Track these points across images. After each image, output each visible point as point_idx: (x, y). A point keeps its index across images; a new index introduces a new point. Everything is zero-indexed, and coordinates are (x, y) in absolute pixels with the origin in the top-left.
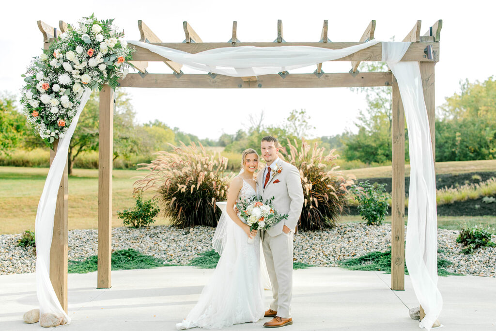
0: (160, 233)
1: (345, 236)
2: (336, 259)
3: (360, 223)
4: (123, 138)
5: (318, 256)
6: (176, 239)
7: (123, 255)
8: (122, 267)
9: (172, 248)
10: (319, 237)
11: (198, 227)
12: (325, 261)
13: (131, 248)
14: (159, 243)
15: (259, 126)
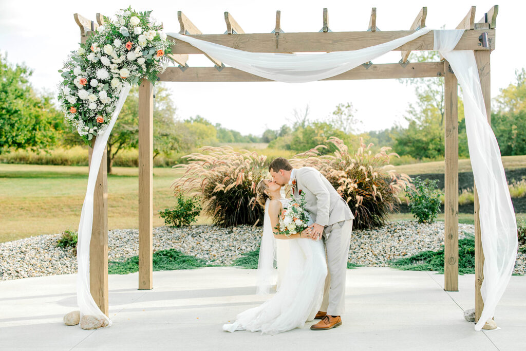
0: (203, 232)
1: (395, 234)
2: (385, 259)
3: (411, 221)
4: (163, 135)
5: (367, 255)
6: (219, 239)
7: (164, 255)
8: (164, 268)
9: (215, 248)
10: (368, 236)
11: (241, 226)
12: (374, 261)
13: (173, 248)
14: (201, 243)
15: (304, 122)
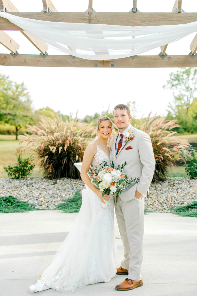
0: (35, 183)
1: (174, 187)
2: (168, 206)
3: (185, 178)
5: (154, 203)
6: (46, 188)
7: (4, 201)
8: (2, 211)
9: (43, 195)
10: (154, 188)
11: (63, 179)
12: (160, 208)
13: (12, 195)
14: (33, 191)
